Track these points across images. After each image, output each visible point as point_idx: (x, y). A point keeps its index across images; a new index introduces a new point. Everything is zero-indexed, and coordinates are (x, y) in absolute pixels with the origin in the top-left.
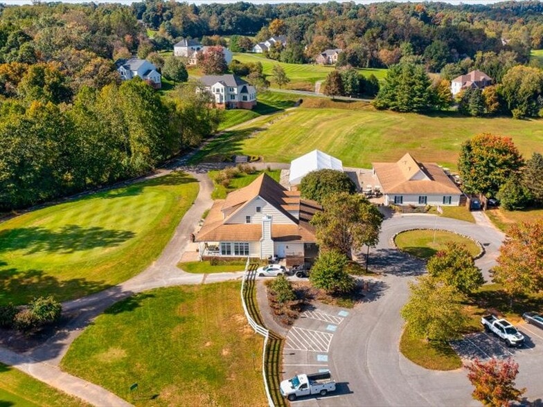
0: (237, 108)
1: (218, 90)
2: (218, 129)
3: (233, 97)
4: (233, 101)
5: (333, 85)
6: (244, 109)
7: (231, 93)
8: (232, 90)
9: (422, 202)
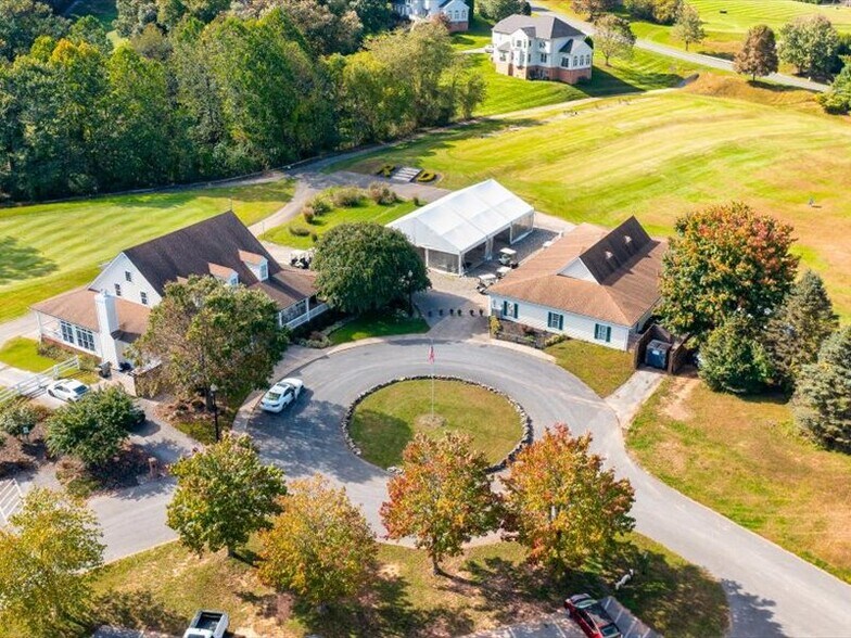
0: (548, 79)
1: (519, 43)
2: (474, 114)
3: (544, 57)
4: (543, 64)
5: (752, 53)
6: (561, 82)
7: (541, 50)
8: (542, 45)
9: (555, 325)
